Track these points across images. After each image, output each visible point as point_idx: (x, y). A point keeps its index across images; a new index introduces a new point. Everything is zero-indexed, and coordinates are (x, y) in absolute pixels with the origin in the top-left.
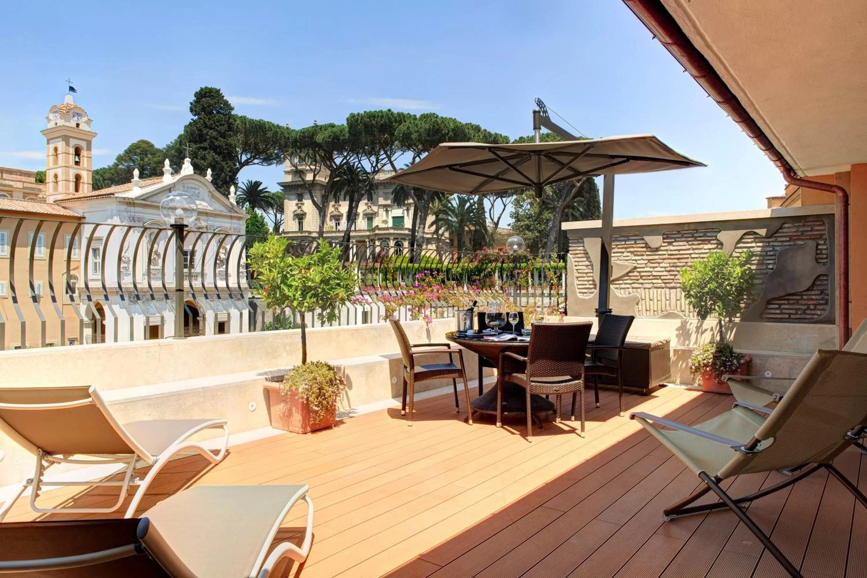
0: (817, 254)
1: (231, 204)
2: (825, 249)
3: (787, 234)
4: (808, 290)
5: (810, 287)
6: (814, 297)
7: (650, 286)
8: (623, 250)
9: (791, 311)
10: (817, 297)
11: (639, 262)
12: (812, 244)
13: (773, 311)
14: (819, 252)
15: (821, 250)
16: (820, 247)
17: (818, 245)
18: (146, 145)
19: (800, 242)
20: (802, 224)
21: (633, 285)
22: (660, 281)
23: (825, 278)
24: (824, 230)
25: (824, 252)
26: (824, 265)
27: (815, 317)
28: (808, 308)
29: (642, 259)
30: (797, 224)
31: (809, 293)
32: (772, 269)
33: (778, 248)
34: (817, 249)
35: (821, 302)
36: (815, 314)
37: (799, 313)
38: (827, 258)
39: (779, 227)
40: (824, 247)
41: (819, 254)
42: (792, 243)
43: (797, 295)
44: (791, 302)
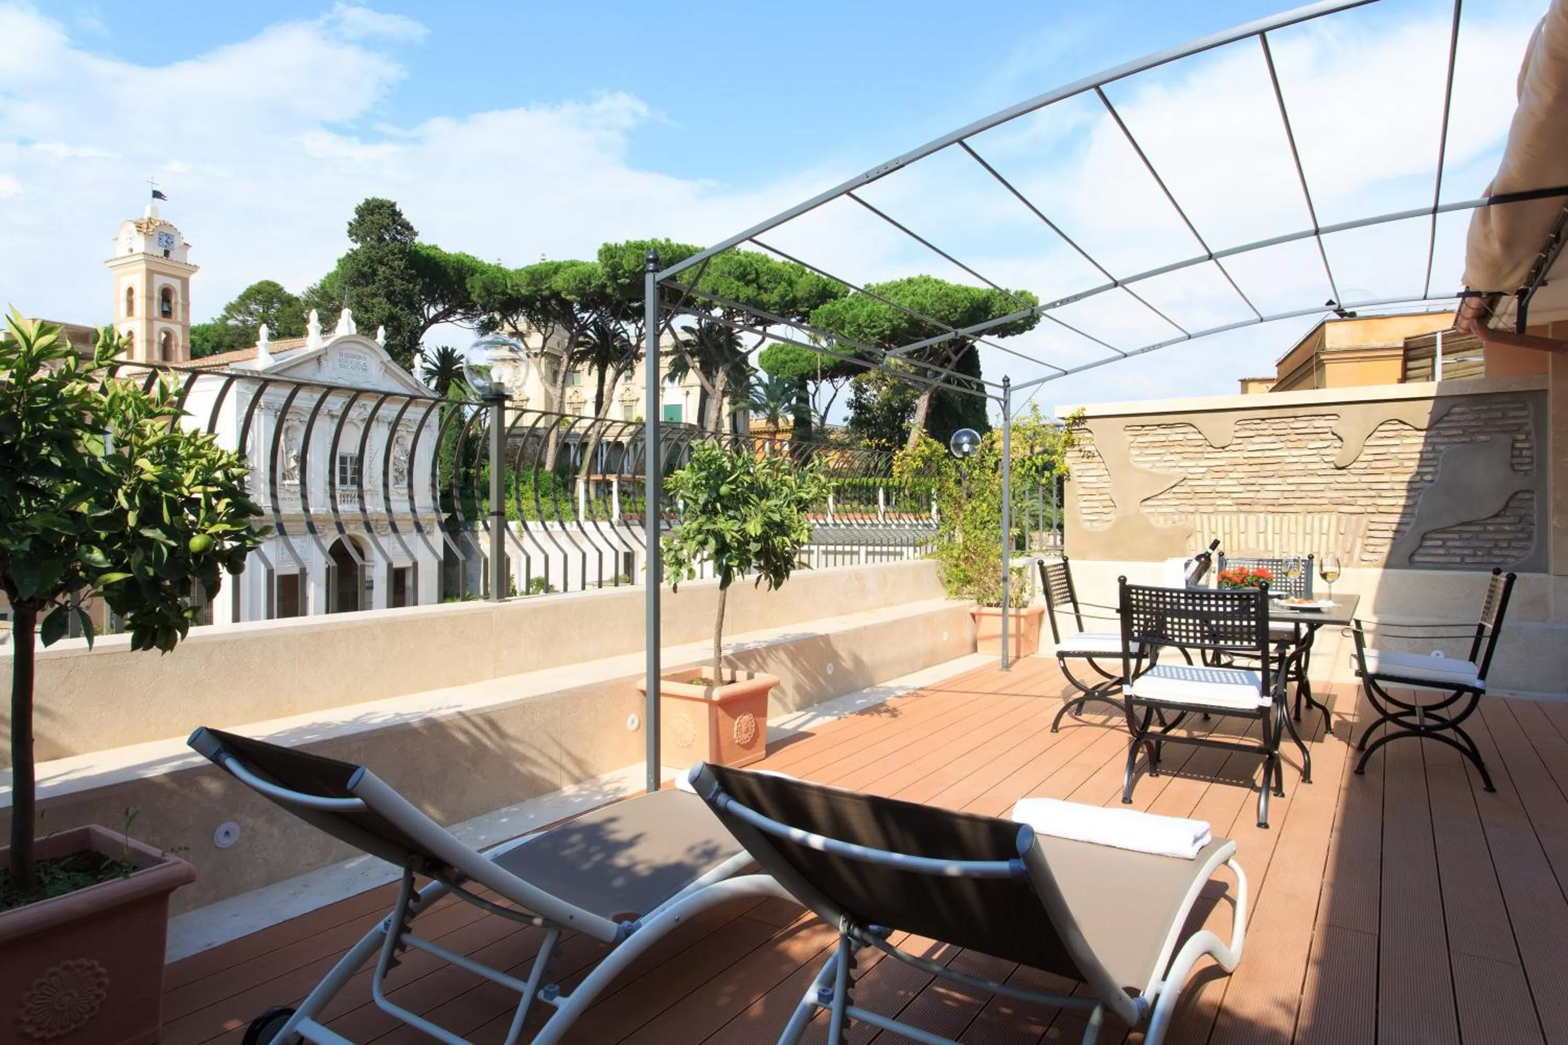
0: (1513, 457)
1: (417, 382)
2: (1528, 449)
3: (1459, 424)
4: (1496, 516)
5: (1500, 512)
6: (1507, 528)
7: (1210, 509)
8: (1163, 451)
9: (1466, 552)
10: (1513, 528)
11: (1190, 470)
12: (1505, 439)
13: (1434, 551)
14: (1517, 453)
15: (1521, 449)
16: (1518, 445)
17: (1515, 441)
18: (272, 289)
19: (1483, 438)
20: (1485, 408)
21: (1181, 509)
22: (1229, 502)
23: (1528, 496)
24: (1526, 417)
25: (1524, 453)
26: (1525, 475)
27: (1510, 560)
28: (1496, 546)
29: (1197, 466)
30: (1478, 408)
31: (1499, 520)
32: (1432, 481)
33: (1441, 448)
34: (1513, 448)
35: (1521, 536)
36: (1508, 556)
37: (1480, 553)
38: (1531, 463)
39: (1445, 412)
40: (1526, 445)
41: (1517, 457)
42: (1468, 439)
43: (1478, 524)
44: (1465, 536)
